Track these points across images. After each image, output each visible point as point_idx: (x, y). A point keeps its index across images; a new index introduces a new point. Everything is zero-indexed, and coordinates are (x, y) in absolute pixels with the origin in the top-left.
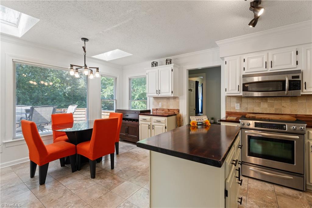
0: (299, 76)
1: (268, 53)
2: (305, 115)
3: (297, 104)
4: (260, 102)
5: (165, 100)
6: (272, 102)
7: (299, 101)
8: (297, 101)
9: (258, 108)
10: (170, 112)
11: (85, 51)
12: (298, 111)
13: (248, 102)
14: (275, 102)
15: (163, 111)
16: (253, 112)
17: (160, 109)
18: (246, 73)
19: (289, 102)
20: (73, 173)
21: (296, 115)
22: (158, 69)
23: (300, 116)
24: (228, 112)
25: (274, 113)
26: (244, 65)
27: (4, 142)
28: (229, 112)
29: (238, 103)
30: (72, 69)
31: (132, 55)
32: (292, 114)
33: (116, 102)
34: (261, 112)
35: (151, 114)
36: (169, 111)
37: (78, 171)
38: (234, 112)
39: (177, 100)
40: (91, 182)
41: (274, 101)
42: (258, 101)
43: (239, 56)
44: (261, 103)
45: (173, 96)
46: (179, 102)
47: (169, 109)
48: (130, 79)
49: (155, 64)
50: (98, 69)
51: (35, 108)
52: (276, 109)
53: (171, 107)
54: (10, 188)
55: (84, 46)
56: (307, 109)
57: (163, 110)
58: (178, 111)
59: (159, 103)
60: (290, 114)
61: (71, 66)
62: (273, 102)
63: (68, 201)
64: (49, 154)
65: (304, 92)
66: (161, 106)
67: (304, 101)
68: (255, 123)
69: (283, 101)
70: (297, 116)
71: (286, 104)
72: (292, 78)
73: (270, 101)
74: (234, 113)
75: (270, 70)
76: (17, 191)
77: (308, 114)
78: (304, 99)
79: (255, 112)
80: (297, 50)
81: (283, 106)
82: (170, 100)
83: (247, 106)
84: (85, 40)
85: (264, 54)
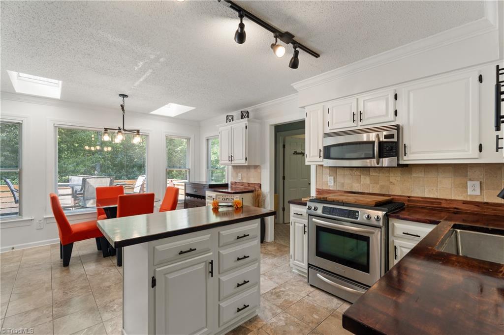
0: (393, 135)
1: (357, 99)
2: (422, 198)
3: (411, 179)
4: (360, 176)
5: (245, 170)
6: (376, 176)
7: (414, 175)
8: (411, 174)
9: (358, 184)
10: (250, 188)
11: (123, 110)
12: (412, 191)
13: (345, 174)
14: (380, 175)
15: (242, 186)
16: (351, 191)
17: (239, 183)
18: (330, 130)
19: (399, 174)
20: (104, 258)
21: (409, 197)
22: (231, 126)
23: (414, 199)
24: (318, 189)
25: (378, 193)
26: (328, 118)
27: (45, 217)
28: (320, 189)
29: (331, 176)
30: (107, 134)
31: (194, 108)
32: (403, 195)
33: (189, 172)
34: (361, 191)
35: (229, 190)
36: (249, 186)
37: (111, 257)
38: (327, 190)
39: (259, 171)
40: (113, 270)
41: (379, 173)
42: (357, 173)
43: (323, 104)
44: (362, 176)
45: (247, 164)
46: (261, 172)
47: (249, 182)
48: (208, 140)
49: (230, 119)
50: (139, 132)
51: (87, 180)
52: (382, 187)
53: (252, 181)
54: (36, 266)
55: (122, 104)
56: (426, 188)
57: (242, 184)
58: (260, 186)
59: (238, 175)
60: (401, 195)
61: (105, 130)
62: (378, 175)
63: (76, 286)
64: (73, 232)
65: (405, 160)
66: (240, 179)
67: (421, 175)
68: (324, 207)
69: (391, 174)
70: (411, 198)
71: (395, 180)
72: (385, 139)
73: (374, 174)
74: (326, 192)
75: (361, 126)
76: (40, 270)
77: (426, 196)
78: (421, 171)
79: (353, 191)
80: (396, 93)
81: (391, 182)
82: (251, 170)
83: (343, 182)
84: (124, 96)
85: (353, 101)
